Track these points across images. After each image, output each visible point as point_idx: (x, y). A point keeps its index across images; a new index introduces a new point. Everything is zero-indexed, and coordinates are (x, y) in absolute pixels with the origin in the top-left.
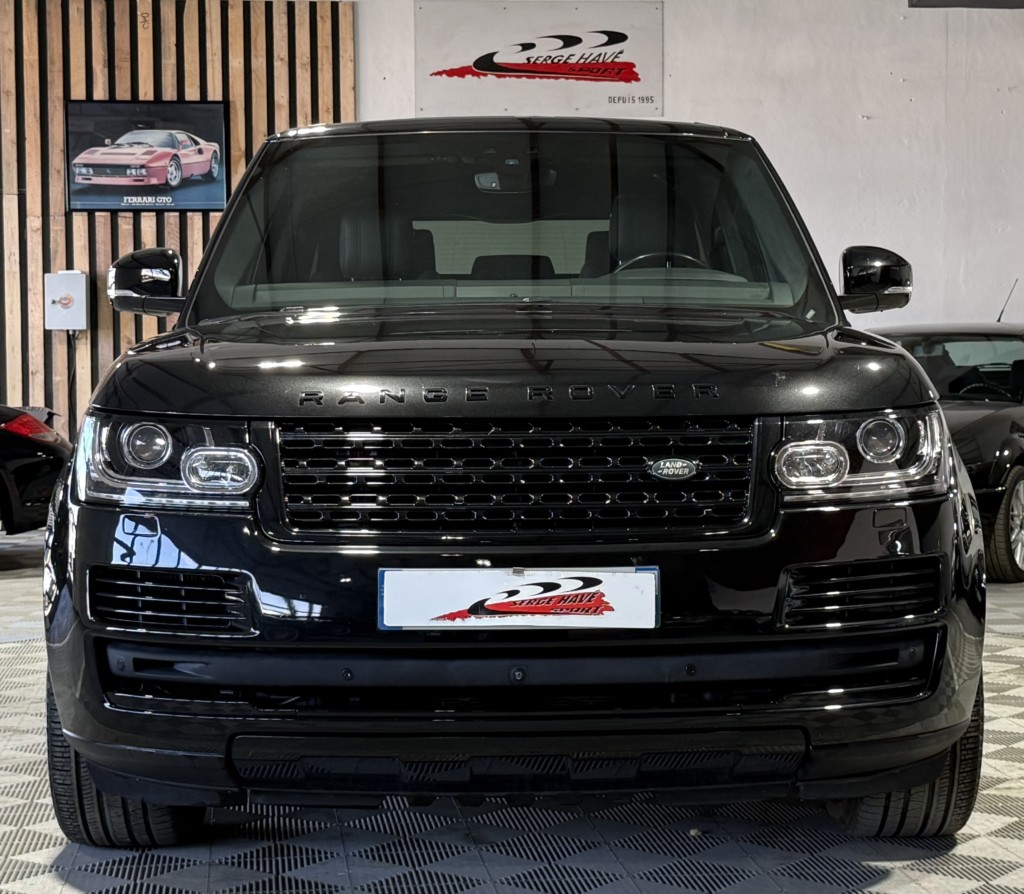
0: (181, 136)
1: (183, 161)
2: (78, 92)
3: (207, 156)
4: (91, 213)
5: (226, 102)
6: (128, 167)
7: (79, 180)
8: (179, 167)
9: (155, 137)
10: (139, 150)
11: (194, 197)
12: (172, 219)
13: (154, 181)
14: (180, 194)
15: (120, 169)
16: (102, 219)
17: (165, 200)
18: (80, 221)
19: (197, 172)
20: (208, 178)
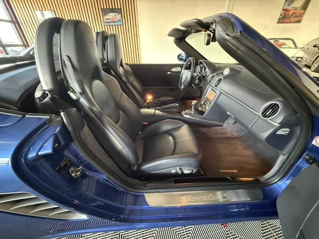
0: (116, 14)
1: (117, 18)
2: (102, 8)
3: (119, 17)
4: (107, 26)
5: (121, 9)
6: (110, 19)
7: (105, 21)
8: (116, 19)
9: (113, 14)
10: (111, 16)
11: (119, 23)
12: (116, 26)
13: (114, 21)
14: (117, 22)
15: (109, 19)
16: (108, 26)
17: (115, 24)
18: (106, 26)
19: (119, 19)
20: (120, 20)
